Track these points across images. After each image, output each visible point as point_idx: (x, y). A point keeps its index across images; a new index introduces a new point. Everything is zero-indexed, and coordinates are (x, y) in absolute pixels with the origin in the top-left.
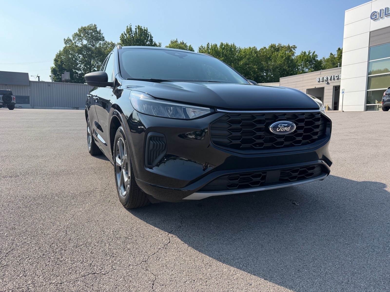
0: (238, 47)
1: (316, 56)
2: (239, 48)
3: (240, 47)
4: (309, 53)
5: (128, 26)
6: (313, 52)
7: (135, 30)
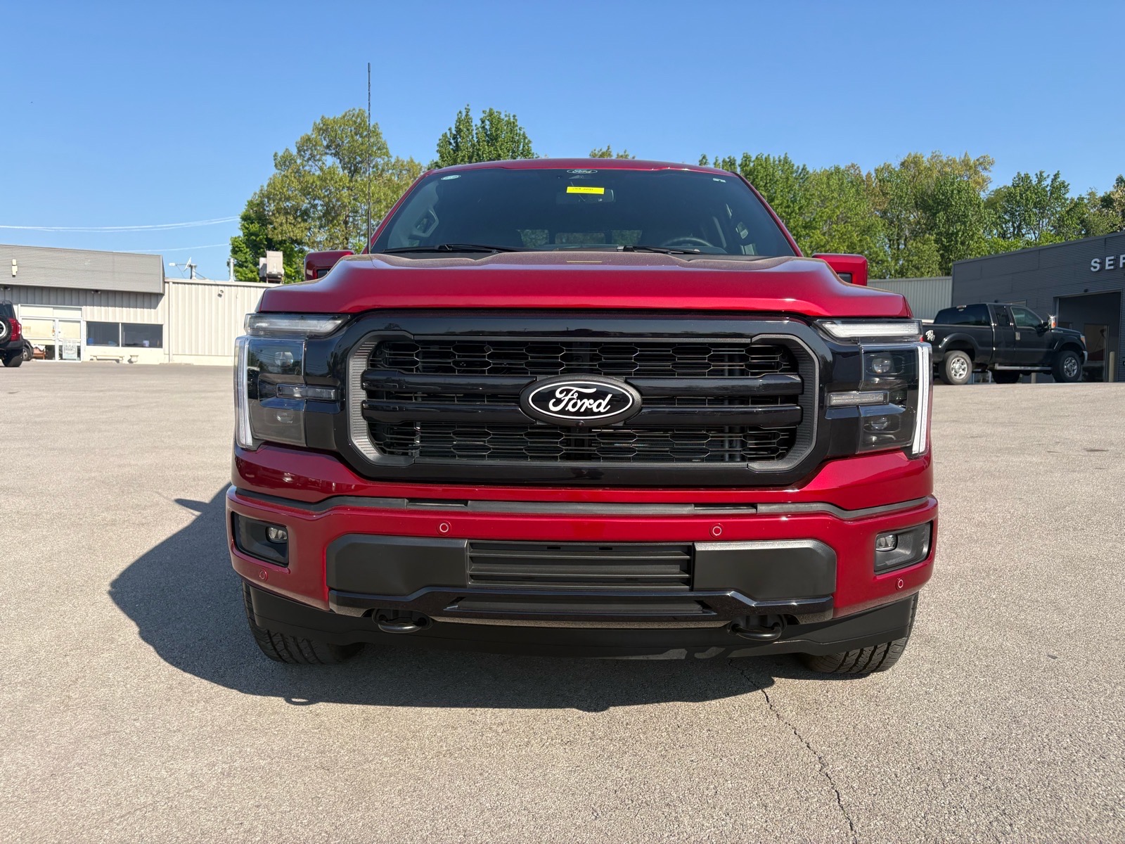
0: (798, 167)
1: (1064, 186)
2: (803, 169)
3: (804, 166)
4: (1040, 180)
5: (460, 112)
6: (1052, 177)
7: (479, 123)
